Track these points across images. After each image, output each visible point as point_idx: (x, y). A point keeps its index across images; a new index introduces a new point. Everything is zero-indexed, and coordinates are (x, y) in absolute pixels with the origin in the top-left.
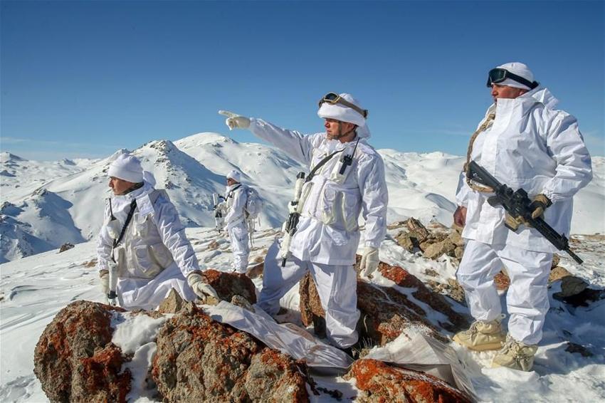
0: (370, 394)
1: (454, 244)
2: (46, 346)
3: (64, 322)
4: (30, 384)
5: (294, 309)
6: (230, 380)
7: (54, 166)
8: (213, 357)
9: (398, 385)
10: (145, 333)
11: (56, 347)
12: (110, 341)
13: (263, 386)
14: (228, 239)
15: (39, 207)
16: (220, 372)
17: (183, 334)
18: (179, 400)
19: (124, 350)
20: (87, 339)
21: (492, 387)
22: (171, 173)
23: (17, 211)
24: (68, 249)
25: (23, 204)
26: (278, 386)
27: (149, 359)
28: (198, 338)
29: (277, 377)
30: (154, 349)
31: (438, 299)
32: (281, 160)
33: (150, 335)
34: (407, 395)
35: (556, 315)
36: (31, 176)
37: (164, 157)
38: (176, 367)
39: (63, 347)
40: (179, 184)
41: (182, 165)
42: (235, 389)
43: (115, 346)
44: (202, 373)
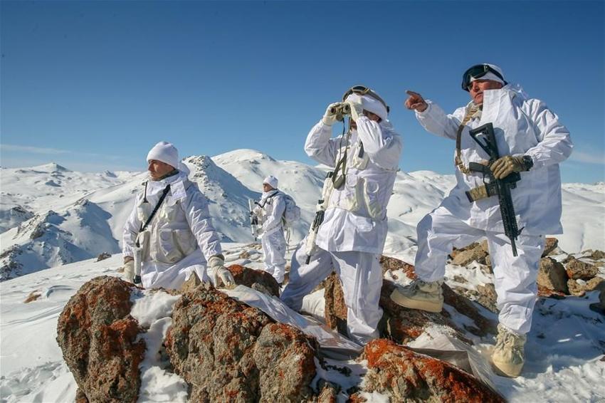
0: (379, 370)
1: (486, 252)
2: (68, 316)
3: (87, 294)
4: (58, 368)
5: (319, 315)
6: (240, 350)
7: (97, 178)
8: (224, 327)
9: (408, 361)
10: (162, 308)
11: (78, 317)
12: (129, 313)
13: (270, 355)
14: (260, 251)
15: (81, 217)
16: (230, 342)
17: (197, 307)
18: (190, 370)
19: (141, 322)
20: (107, 311)
21: (514, 386)
22: (208, 188)
23: (60, 219)
24: (106, 258)
25: (66, 213)
26: (285, 356)
27: (164, 333)
28: (211, 311)
29: (285, 347)
30: (169, 324)
31: (465, 303)
32: (317, 179)
33: (167, 310)
34: (416, 370)
35: (593, 325)
36: (74, 187)
37: (202, 172)
38: (188, 338)
39: (85, 317)
40: (216, 200)
41: (219, 181)
42: (243, 359)
43: (133, 318)
44: (213, 344)
